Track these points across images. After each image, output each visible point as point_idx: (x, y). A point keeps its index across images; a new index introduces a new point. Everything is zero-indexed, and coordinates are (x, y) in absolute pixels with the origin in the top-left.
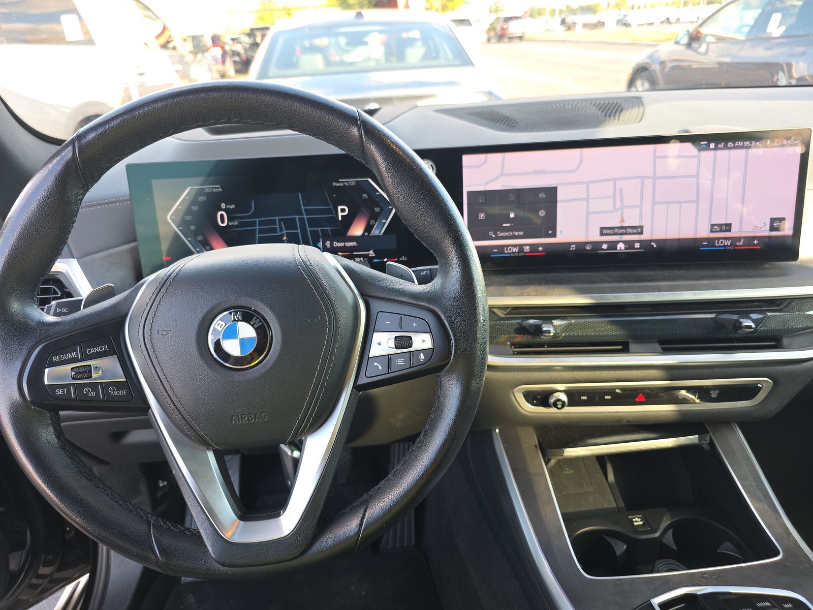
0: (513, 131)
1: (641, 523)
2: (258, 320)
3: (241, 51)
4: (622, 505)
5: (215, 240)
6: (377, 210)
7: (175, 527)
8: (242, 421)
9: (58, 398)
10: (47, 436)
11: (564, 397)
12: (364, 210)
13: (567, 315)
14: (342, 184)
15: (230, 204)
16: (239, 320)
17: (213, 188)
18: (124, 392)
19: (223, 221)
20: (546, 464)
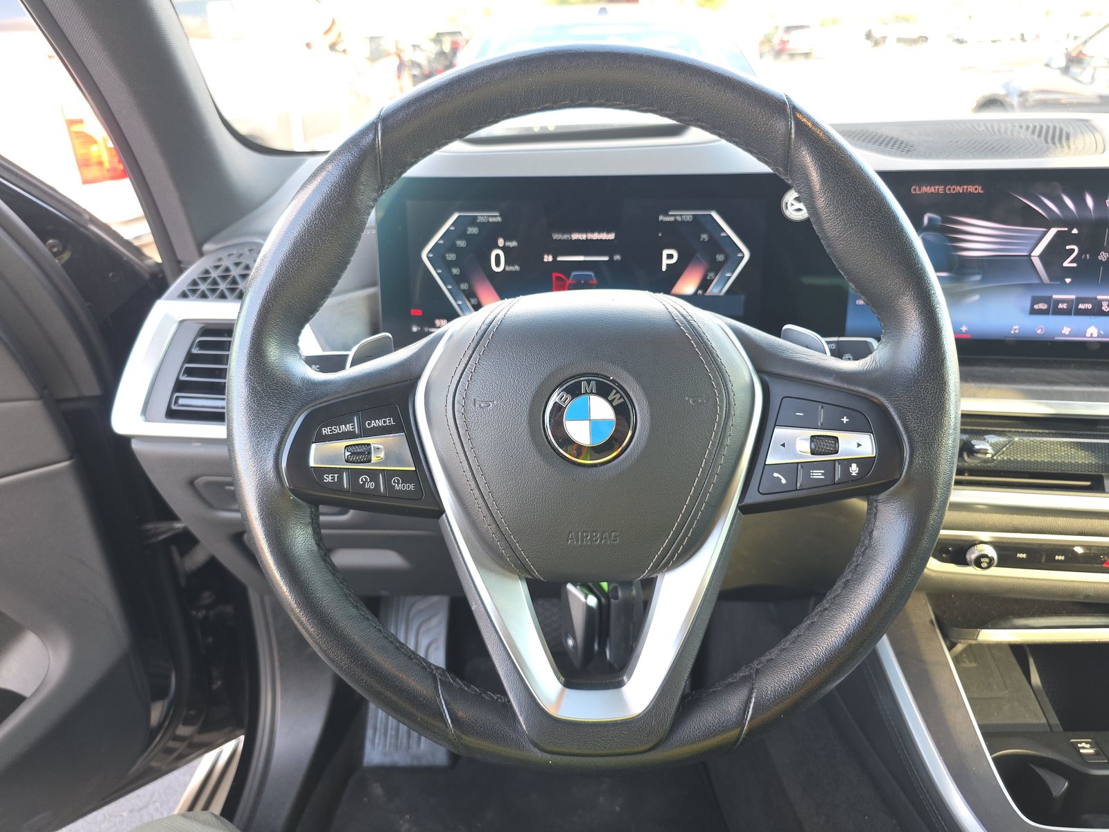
0: (911, 157)
1: (1091, 751)
2: (618, 396)
3: (424, 62)
4: (1055, 721)
5: (485, 291)
6: (720, 258)
7: (468, 687)
8: (582, 541)
9: (327, 487)
10: (301, 539)
11: (991, 552)
12: (701, 258)
13: (1007, 429)
14: (672, 219)
15: (511, 240)
16: (592, 393)
17: (489, 216)
18: (412, 487)
19: (498, 264)
20: (950, 649)
